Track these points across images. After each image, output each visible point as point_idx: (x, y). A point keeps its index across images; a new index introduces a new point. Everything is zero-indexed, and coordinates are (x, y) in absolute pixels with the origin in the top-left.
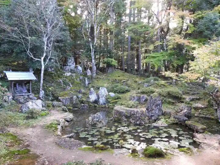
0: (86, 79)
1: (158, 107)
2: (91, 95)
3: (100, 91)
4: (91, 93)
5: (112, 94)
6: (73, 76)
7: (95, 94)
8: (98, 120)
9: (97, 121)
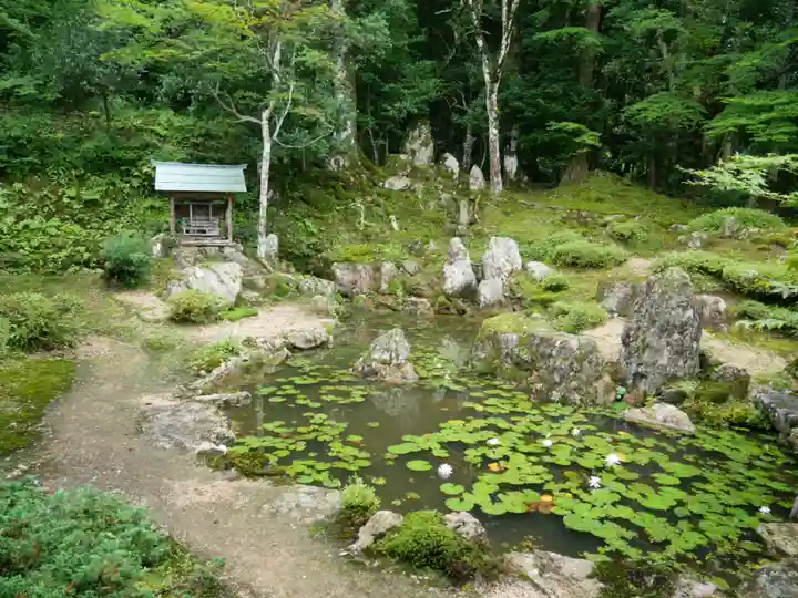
0: (463, 204)
1: (676, 336)
2: (451, 263)
3: (490, 253)
4: (452, 257)
5: (539, 269)
6: (414, 191)
7: (468, 261)
8: (391, 359)
9: (384, 363)
